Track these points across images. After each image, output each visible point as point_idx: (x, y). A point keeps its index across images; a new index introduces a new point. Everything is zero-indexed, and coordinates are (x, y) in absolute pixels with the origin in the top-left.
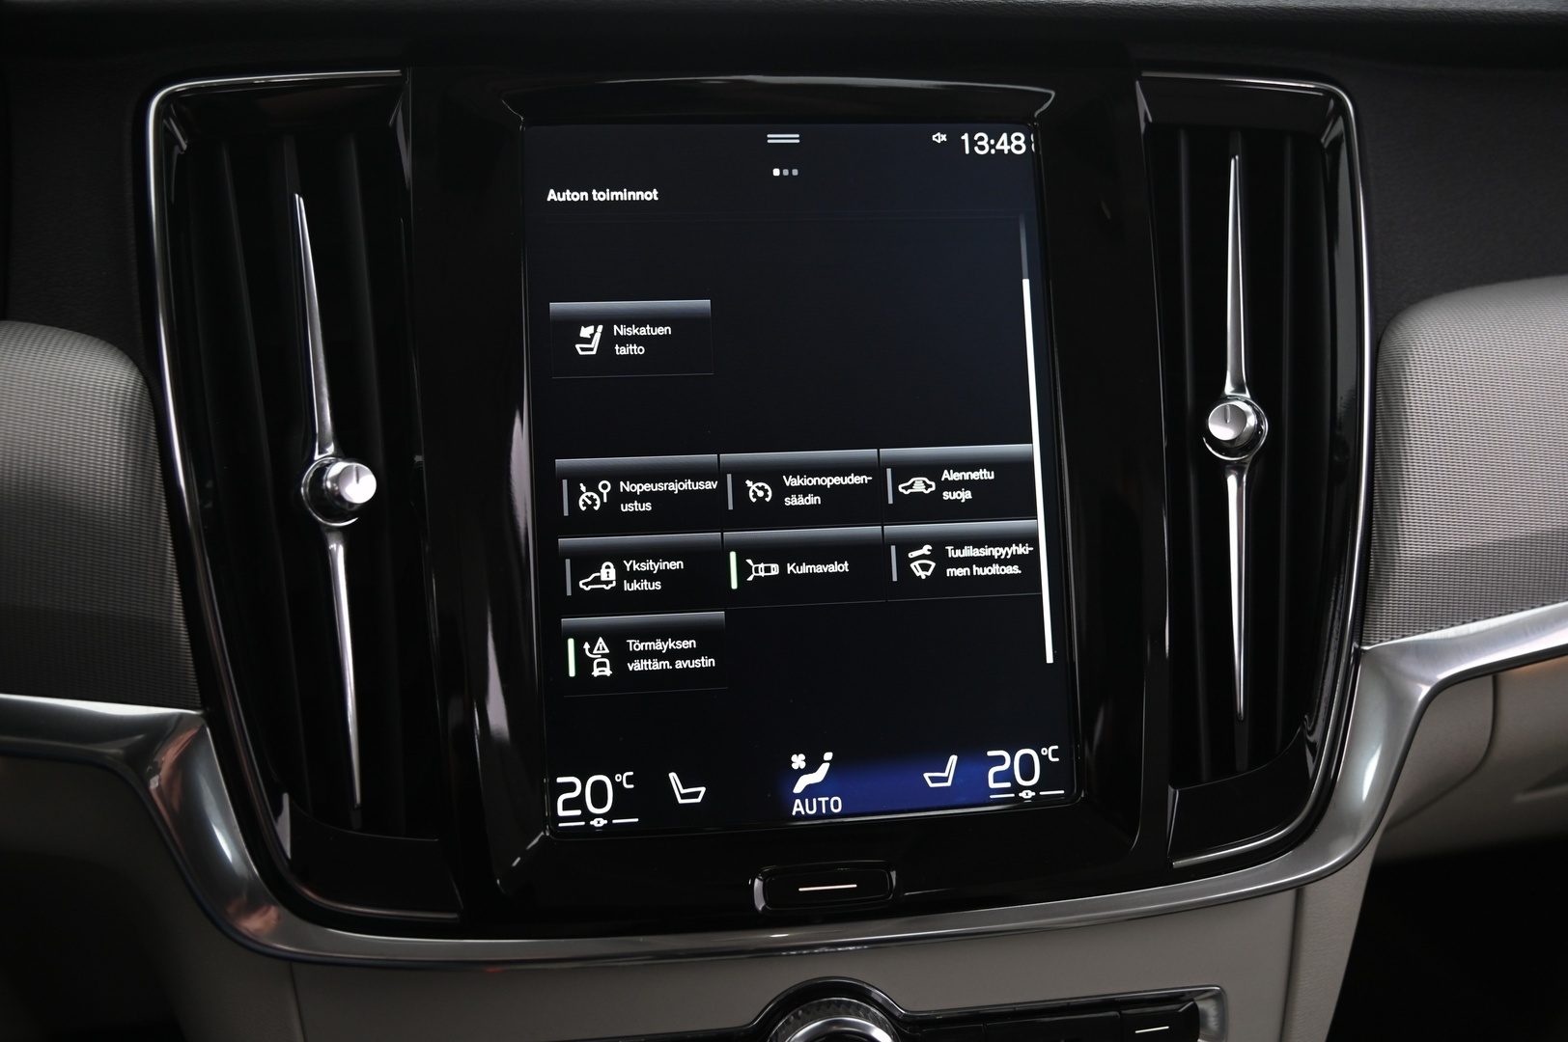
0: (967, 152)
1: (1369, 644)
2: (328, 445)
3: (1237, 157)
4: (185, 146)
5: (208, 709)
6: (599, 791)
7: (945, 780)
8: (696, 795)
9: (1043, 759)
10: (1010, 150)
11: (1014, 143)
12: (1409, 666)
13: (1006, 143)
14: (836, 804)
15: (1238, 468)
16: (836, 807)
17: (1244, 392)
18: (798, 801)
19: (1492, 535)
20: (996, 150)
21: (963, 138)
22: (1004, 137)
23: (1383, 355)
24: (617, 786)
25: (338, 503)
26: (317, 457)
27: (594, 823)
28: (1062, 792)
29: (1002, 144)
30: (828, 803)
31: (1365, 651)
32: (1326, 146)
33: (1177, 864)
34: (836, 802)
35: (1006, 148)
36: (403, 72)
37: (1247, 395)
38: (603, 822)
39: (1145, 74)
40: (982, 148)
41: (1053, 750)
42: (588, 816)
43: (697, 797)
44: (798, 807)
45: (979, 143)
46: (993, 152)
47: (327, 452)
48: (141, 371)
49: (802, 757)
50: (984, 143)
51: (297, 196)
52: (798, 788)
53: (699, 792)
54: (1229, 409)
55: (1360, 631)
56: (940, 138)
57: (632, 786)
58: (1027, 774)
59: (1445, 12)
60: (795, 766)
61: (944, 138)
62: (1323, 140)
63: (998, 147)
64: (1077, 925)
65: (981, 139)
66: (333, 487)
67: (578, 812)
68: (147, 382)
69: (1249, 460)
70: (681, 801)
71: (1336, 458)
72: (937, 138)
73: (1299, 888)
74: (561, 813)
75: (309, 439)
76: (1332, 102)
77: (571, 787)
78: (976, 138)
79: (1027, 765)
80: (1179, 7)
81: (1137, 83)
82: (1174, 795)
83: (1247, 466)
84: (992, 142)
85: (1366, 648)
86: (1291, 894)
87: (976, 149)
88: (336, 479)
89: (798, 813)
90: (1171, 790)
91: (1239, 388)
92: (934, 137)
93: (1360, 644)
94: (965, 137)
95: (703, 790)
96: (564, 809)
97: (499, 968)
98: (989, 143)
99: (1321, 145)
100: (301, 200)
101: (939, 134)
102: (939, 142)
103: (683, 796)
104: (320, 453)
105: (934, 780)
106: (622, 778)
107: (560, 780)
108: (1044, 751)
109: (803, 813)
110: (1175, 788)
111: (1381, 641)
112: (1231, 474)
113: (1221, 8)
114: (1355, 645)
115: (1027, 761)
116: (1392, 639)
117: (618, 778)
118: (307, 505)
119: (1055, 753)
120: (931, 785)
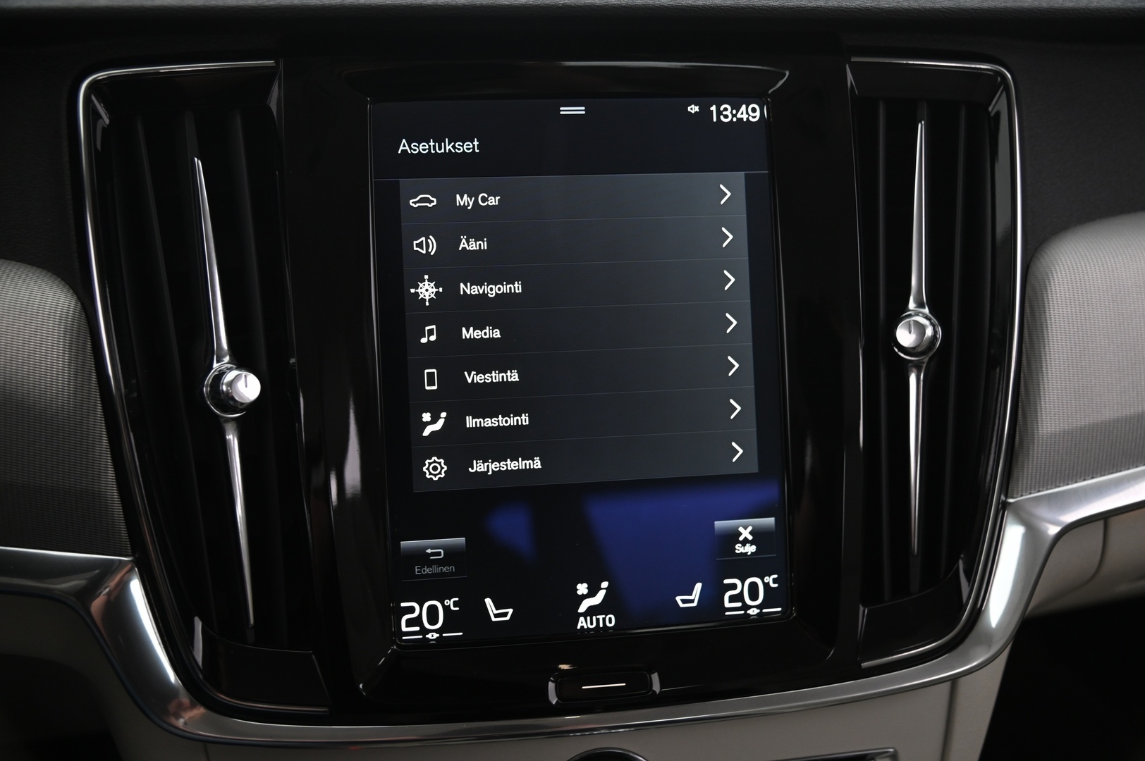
0: (715, 120)
1: (1012, 498)
2: (224, 356)
3: (923, 122)
4: (107, 121)
5: (137, 556)
6: (433, 613)
7: (692, 601)
8: (505, 615)
9: (766, 585)
10: (748, 119)
11: (750, 113)
12: (1042, 512)
13: (745, 112)
14: (610, 621)
15: (918, 367)
16: (610, 622)
17: (924, 308)
18: (582, 619)
19: (1109, 414)
20: (737, 119)
21: (711, 109)
22: (744, 107)
23: (1030, 278)
24: (446, 609)
25: (231, 403)
26: (215, 365)
27: (429, 636)
28: (779, 609)
29: (742, 113)
30: (604, 619)
31: (1010, 503)
32: (992, 114)
33: (864, 665)
34: (610, 619)
35: (745, 117)
36: (277, 63)
37: (926, 310)
38: (436, 635)
39: (854, 59)
40: (726, 117)
41: (774, 579)
42: (425, 631)
43: (506, 616)
44: (582, 623)
45: (724, 113)
46: (735, 119)
47: (223, 361)
48: (79, 299)
49: (585, 585)
50: (728, 113)
51: (196, 159)
52: (582, 609)
53: (508, 612)
54: (912, 323)
55: (1006, 489)
56: (694, 109)
57: (457, 609)
58: (754, 596)
59: (1089, 10)
60: (579, 593)
61: (697, 109)
62: (990, 109)
63: (739, 116)
64: (789, 710)
65: (726, 109)
66: (227, 390)
67: (417, 629)
68: (84, 308)
69: (926, 360)
70: (494, 619)
71: (992, 351)
72: (692, 109)
73: (954, 680)
74: (404, 629)
75: (209, 352)
76: (999, 79)
77: (412, 610)
78: (722, 109)
79: (753, 590)
80: (882, 9)
81: (847, 66)
82: (863, 611)
83: (925, 365)
84: (734, 112)
85: (1011, 500)
86: (947, 685)
87: (722, 117)
88: (230, 384)
89: (582, 627)
90: (861, 608)
91: (920, 304)
92: (689, 108)
93: (1006, 497)
94: (713, 108)
95: (510, 611)
96: (406, 627)
97: (359, 747)
98: (731, 112)
99: (989, 113)
100: (200, 162)
101: (693, 106)
102: (693, 112)
103: (496, 616)
104: (218, 362)
105: (684, 601)
106: (450, 603)
107: (403, 605)
108: (767, 579)
109: (586, 627)
110: (864, 606)
111: (1022, 496)
112: (912, 371)
113: (914, 9)
114: (1003, 498)
115: (753, 587)
116: (1030, 493)
117: (447, 602)
118: (207, 399)
119: (775, 581)
120: (682, 605)
